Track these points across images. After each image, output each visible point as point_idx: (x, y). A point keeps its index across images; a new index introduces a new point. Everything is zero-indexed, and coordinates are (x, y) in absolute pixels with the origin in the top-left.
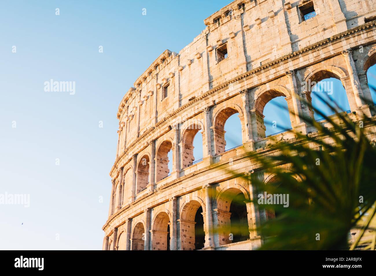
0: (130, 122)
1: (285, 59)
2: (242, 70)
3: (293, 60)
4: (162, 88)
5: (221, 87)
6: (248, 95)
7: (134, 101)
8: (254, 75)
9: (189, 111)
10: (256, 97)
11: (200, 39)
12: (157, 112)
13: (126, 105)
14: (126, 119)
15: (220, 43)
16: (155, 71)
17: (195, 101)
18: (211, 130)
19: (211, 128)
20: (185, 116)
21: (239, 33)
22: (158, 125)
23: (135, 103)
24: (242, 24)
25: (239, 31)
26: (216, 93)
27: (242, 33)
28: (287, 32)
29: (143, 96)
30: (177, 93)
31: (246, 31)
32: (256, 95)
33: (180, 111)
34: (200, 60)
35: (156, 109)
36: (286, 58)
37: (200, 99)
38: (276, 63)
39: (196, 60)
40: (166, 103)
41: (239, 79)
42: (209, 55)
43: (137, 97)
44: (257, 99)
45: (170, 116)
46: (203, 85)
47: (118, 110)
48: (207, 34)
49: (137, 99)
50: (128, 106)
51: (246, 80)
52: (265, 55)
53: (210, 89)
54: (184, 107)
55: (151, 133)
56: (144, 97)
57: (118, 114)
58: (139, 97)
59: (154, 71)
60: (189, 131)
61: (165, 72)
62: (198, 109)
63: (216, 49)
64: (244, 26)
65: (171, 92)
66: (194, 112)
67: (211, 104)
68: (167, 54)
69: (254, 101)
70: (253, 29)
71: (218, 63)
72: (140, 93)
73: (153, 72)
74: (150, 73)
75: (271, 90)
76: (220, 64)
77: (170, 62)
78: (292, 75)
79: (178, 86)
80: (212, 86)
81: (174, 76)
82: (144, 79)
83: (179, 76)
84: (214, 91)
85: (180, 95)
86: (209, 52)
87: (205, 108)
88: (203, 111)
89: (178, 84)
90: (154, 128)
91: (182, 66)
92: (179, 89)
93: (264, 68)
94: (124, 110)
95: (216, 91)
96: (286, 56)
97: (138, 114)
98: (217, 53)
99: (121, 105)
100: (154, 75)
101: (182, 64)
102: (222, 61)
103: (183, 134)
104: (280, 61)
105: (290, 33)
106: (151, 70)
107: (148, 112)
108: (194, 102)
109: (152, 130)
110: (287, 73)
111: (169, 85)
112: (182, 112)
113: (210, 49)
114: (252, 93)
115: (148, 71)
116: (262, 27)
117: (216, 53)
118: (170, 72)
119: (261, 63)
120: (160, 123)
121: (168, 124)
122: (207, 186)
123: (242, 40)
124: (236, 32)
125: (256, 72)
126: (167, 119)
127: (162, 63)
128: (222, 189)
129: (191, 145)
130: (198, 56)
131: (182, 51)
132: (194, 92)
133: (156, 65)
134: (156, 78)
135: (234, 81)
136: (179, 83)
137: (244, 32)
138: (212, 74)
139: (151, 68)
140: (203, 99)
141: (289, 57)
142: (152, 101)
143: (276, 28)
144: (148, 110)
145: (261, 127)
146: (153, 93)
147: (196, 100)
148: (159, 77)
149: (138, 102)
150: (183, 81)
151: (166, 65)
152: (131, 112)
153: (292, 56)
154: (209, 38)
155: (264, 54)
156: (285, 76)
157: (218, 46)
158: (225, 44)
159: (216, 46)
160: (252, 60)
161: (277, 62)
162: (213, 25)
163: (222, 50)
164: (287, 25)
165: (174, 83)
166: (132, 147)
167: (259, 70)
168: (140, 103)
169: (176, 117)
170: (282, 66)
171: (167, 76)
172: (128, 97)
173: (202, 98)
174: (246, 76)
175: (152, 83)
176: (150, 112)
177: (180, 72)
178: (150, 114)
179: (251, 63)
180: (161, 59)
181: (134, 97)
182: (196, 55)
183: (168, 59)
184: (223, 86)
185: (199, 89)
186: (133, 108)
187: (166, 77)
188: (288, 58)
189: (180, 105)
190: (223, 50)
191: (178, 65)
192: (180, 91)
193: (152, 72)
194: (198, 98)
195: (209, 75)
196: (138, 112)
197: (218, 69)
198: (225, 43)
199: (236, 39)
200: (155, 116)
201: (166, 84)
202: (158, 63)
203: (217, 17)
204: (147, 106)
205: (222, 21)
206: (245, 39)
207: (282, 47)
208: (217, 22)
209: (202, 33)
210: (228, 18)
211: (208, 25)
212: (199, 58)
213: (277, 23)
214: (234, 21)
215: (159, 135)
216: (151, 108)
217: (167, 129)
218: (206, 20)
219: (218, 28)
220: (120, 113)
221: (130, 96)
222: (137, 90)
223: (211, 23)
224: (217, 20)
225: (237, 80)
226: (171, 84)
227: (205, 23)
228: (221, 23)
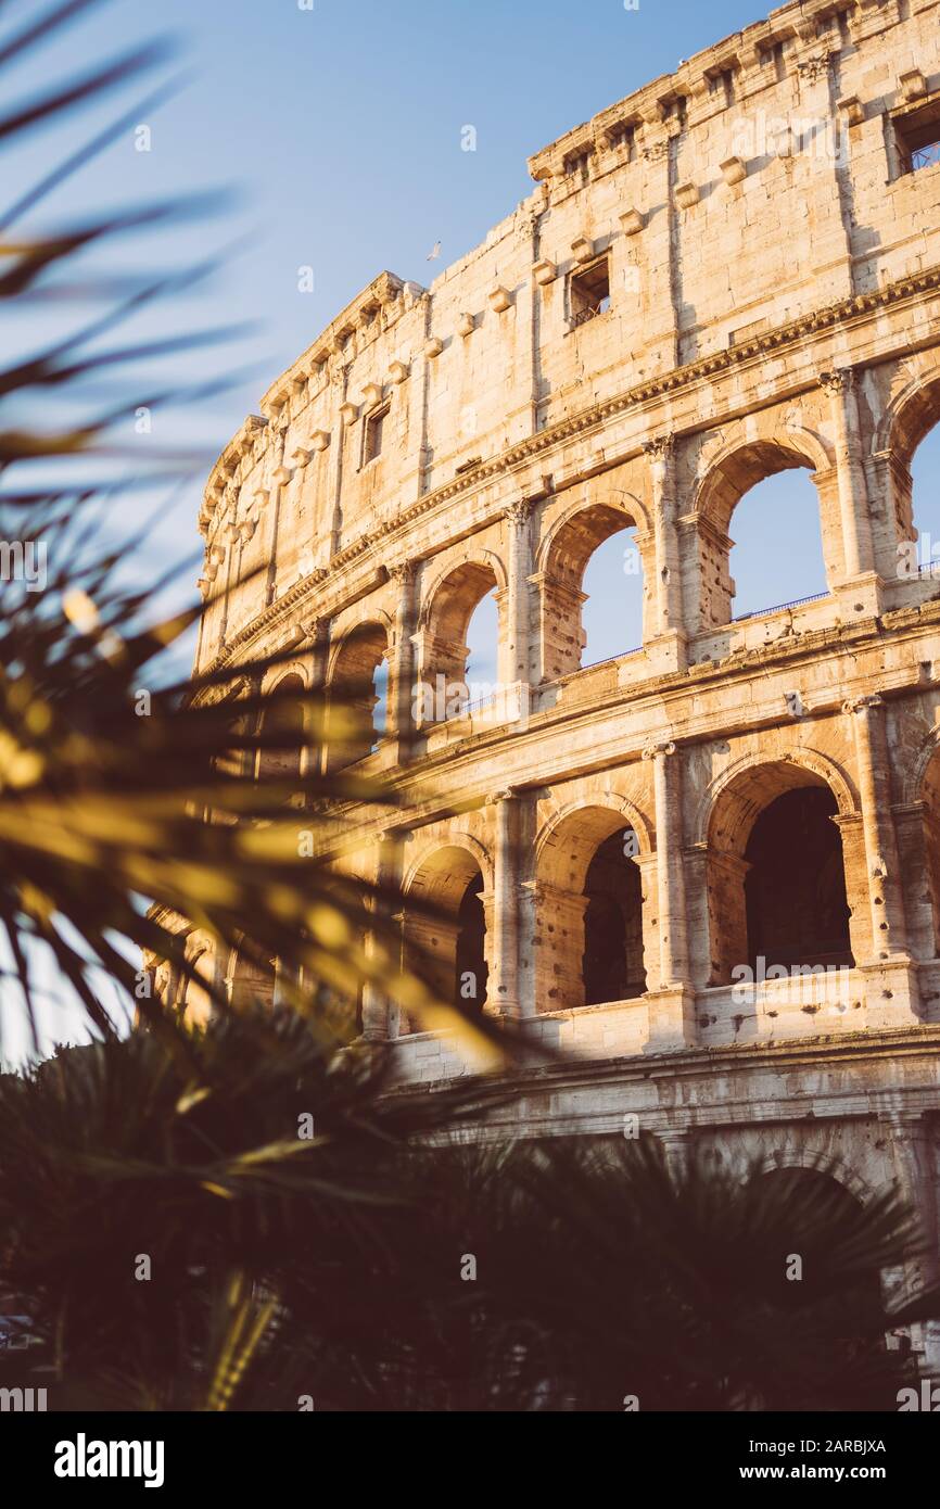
0: (242, 548)
1: (821, 325)
2: (657, 361)
3: (850, 330)
4: (361, 421)
5: (575, 426)
6: (676, 458)
7: (259, 467)
8: (702, 381)
9: (454, 511)
10: (702, 469)
11: (509, 234)
12: (339, 514)
13: (232, 484)
14: (230, 536)
15: (584, 251)
16: (339, 353)
17: (479, 475)
18: (532, 590)
19: (533, 579)
20: (438, 532)
21: (656, 217)
22: (341, 565)
23: (263, 475)
24: (672, 181)
25: (660, 208)
26: (556, 446)
27: (670, 215)
28: (840, 215)
29: (294, 451)
30: (415, 443)
31: (685, 208)
32: (705, 459)
33: (423, 511)
34: (506, 318)
35: (338, 501)
36: (825, 320)
37: (495, 467)
38: (786, 338)
39: (492, 318)
40: (375, 481)
41: (645, 396)
42: (542, 298)
43: (269, 453)
44: (708, 477)
45: (386, 528)
46: (510, 415)
47: (203, 502)
48: (537, 213)
49: (271, 462)
50: (239, 489)
51: (672, 400)
52: (750, 306)
53: (536, 429)
54: (437, 498)
55: (313, 591)
56: (295, 456)
57: (203, 515)
58: (278, 453)
59: (334, 353)
60: (453, 591)
61: (374, 361)
62: (487, 505)
63: (567, 275)
64: (676, 188)
65: (394, 439)
66: (472, 517)
67: (537, 488)
68: (385, 290)
69: (697, 481)
70: (710, 202)
71: (572, 331)
72: (283, 437)
73: (331, 358)
74: (321, 361)
75: (762, 443)
76: (581, 335)
77: (395, 323)
78: (845, 386)
79: (421, 416)
80: (543, 422)
81: (408, 375)
82: (298, 385)
83: (426, 375)
84: (550, 439)
85: (425, 451)
86: (541, 287)
87: (515, 505)
88: (506, 517)
89: (422, 408)
90: (325, 573)
91: (437, 339)
92: (425, 426)
93: (740, 357)
94: (223, 502)
95: (556, 439)
96: (825, 313)
97: (273, 521)
98: (570, 290)
99: (213, 483)
100: (333, 372)
101: (439, 332)
102: (587, 325)
103: (431, 598)
104: (802, 329)
105: (848, 222)
106: (325, 350)
107: (309, 514)
108: (472, 479)
109: (317, 582)
110: (826, 378)
111: (386, 411)
112: (428, 514)
113: (546, 273)
114: (690, 453)
115: (314, 354)
116: (745, 192)
117: (566, 291)
118: (392, 362)
119: (731, 335)
120: (347, 555)
121: (377, 562)
122: (505, 797)
123: (668, 243)
124: (648, 211)
125: (708, 371)
126: (372, 542)
127: (367, 323)
128: (558, 810)
129: (460, 642)
130: (500, 300)
131: (441, 279)
132: (477, 442)
133: (344, 329)
134: (342, 383)
135: (626, 403)
136: (425, 406)
137: (675, 211)
138: (546, 373)
139: (323, 343)
140: (508, 468)
141: (837, 316)
142: (322, 469)
143: (799, 198)
144: (309, 504)
145: (717, 582)
146: (327, 439)
147: (483, 471)
148: (351, 379)
149: (275, 474)
150: (441, 399)
151: (380, 334)
152: (248, 510)
153: (848, 311)
154: (544, 230)
155: (748, 300)
156: (817, 392)
157: (577, 264)
158: (603, 257)
159: (568, 263)
160: (699, 321)
161: (791, 334)
162: (562, 179)
163: (589, 281)
164: (840, 189)
165: (404, 405)
166: (244, 644)
167: (723, 361)
168: (281, 478)
169: (407, 533)
170: (808, 351)
171: (383, 376)
172: (236, 453)
173: (503, 463)
174: (671, 383)
175: (326, 402)
176: (316, 512)
177: (430, 363)
178: (315, 521)
179: (692, 337)
180: (363, 310)
181: (261, 453)
182: (493, 295)
183: (388, 309)
184: (584, 422)
185: (498, 429)
186: (255, 495)
187: (381, 376)
188: (832, 321)
189: (424, 488)
190: (596, 281)
191: (423, 335)
192: (425, 436)
193: (327, 359)
194: (487, 465)
195: (535, 379)
196: (271, 509)
197: (571, 355)
198: (605, 252)
199: (644, 240)
200: (331, 529)
201: (378, 408)
202: (349, 324)
203: (577, 149)
204: (306, 487)
205: (595, 165)
206: (678, 240)
207: (814, 277)
208: (579, 170)
209: (519, 212)
210: (620, 152)
211: (544, 180)
212: (502, 309)
213: (805, 178)
214: (641, 166)
215: (342, 600)
216: (320, 496)
217: (372, 578)
218: (535, 158)
219: (579, 191)
220: (209, 512)
221: (247, 447)
222: (273, 428)
223: (553, 171)
224: (577, 160)
225: (636, 400)
226: (394, 409)
227: (530, 170)
228: (591, 172)
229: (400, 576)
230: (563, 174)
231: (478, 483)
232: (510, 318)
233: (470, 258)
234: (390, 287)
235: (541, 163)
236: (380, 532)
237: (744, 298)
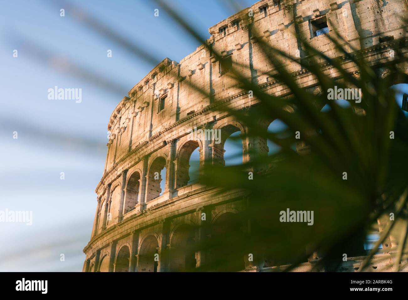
0: (121, 135)
3: (301, 78)
4: (159, 99)
5: (223, 102)
7: (127, 111)
9: (186, 126)
12: (151, 125)
13: (119, 116)
14: (118, 131)
15: (225, 54)
17: (194, 115)
18: (210, 149)
19: (210, 145)
20: (182, 131)
21: (245, 45)
22: (152, 140)
23: (128, 114)
24: (250, 36)
25: (246, 43)
27: (249, 45)
28: (297, 47)
30: (175, 106)
31: (253, 43)
33: (177, 125)
35: (151, 122)
37: (199, 113)
39: (198, 71)
40: (163, 116)
42: (213, 66)
43: (130, 107)
45: (166, 130)
46: (203, 99)
47: (110, 121)
49: (131, 110)
50: (121, 117)
52: (272, 71)
53: (211, 103)
54: (182, 121)
55: (144, 147)
56: (139, 108)
57: (109, 125)
58: (133, 108)
59: (151, 80)
60: (186, 148)
61: (163, 82)
62: (197, 124)
65: (168, 104)
66: (192, 127)
67: (211, 119)
68: (166, 63)
71: (221, 76)
72: (135, 103)
74: (147, 82)
76: (224, 77)
77: (169, 72)
79: (177, 98)
80: (213, 101)
81: (173, 86)
82: (140, 88)
83: (178, 87)
85: (178, 108)
86: (212, 63)
87: (205, 124)
88: (202, 127)
89: (177, 96)
90: (148, 142)
91: (182, 77)
92: (178, 101)
93: (270, 85)
94: (116, 121)
96: (295, 73)
97: (131, 127)
99: (113, 115)
100: (151, 85)
101: (182, 75)
102: (226, 74)
103: (179, 150)
105: (300, 49)
106: (148, 79)
107: (142, 125)
108: (192, 116)
109: (145, 145)
111: (166, 96)
112: (179, 126)
113: (214, 60)
115: (145, 80)
116: (271, 39)
117: (219, 65)
118: (168, 83)
119: (267, 78)
120: (154, 137)
121: (163, 140)
122: (202, 209)
123: (249, 53)
124: (243, 44)
126: (162, 134)
127: (161, 72)
128: (218, 213)
129: (187, 163)
130: (201, 66)
131: (183, 60)
132: (193, 106)
133: (154, 73)
134: (153, 88)
135: (237, 96)
137: (251, 44)
138: (214, 87)
139: (148, 77)
140: (203, 114)
141: (298, 74)
142: (147, 112)
143: (286, 42)
144: (142, 122)
145: (264, 147)
146: (148, 104)
148: (156, 88)
149: (132, 114)
151: (165, 75)
152: (123, 124)
153: (301, 73)
154: (213, 48)
157: (223, 57)
158: (230, 56)
160: (258, 74)
164: (297, 40)
165: (172, 95)
166: (122, 162)
167: (265, 86)
168: (134, 115)
169: (172, 131)
172: (120, 107)
173: (201, 112)
175: (148, 93)
176: (145, 125)
177: (180, 84)
178: (144, 127)
179: (256, 78)
180: (160, 68)
181: (128, 107)
182: (198, 65)
183: (167, 68)
184: (225, 101)
185: (200, 102)
186: (126, 119)
187: (164, 87)
188: (296, 75)
189: (177, 118)
191: (178, 75)
192: (178, 104)
193: (149, 81)
194: (197, 112)
195: (210, 89)
196: (131, 123)
197: (221, 82)
199: (242, 51)
200: (149, 130)
201: (164, 96)
202: (156, 72)
203: (223, 26)
204: (141, 118)
205: (228, 31)
206: (252, 52)
207: (290, 63)
208: (223, 32)
210: (235, 27)
211: (213, 34)
212: (201, 69)
213: (287, 36)
214: (241, 32)
215: (152, 150)
216: (146, 120)
217: (162, 144)
218: (211, 28)
219: (223, 38)
220: (111, 124)
221: (124, 106)
222: (132, 100)
223: (216, 32)
224: (223, 29)
225: (240, 96)
226: (169, 96)
227: (209, 31)
228: (227, 32)
229: (170, 144)
230: (219, 33)
231: (194, 118)
232: (203, 72)
233: (191, 55)
234: (168, 62)
235: (212, 30)
236: (164, 131)
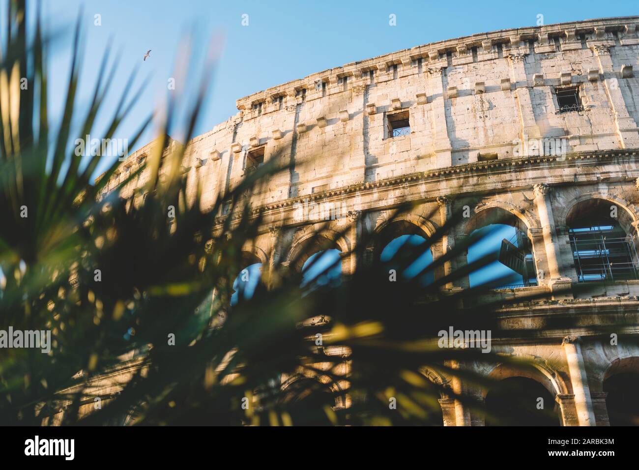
1: (351, 191)
2: (280, 194)
3: (362, 195)
6: (282, 237)
10: (293, 244)
11: (223, 129)
15: (255, 142)
21: (287, 134)
24: (296, 121)
25: (289, 131)
27: (294, 135)
28: (363, 148)
31: (300, 133)
32: (295, 239)
36: (353, 190)
38: (336, 194)
39: (210, 162)
41: (273, 208)
42: (234, 158)
44: (296, 247)
48: (237, 123)
51: (284, 212)
52: (322, 178)
59: (135, 165)
63: (246, 151)
64: (297, 124)
69: (290, 248)
70: (311, 133)
71: (245, 174)
74: (128, 167)
75: (320, 236)
78: (358, 218)
86: (234, 153)
93: (316, 199)
96: (353, 187)
101: (186, 164)
104: (343, 192)
105: (366, 152)
106: (131, 162)
110: (350, 213)
113: (237, 148)
114: (289, 235)
115: (125, 163)
116: (326, 131)
117: (245, 157)
119: (313, 188)
123: (291, 146)
124: (284, 131)
125: (301, 202)
130: (216, 156)
133: (142, 155)
135: (265, 210)
137: (296, 133)
141: (358, 189)
143: (347, 138)
153: (363, 188)
154: (239, 130)
155: (320, 176)
156: (346, 219)
157: (251, 147)
158: (263, 146)
159: (247, 146)
160: (300, 180)
161: (338, 193)
162: (250, 111)
163: (255, 155)
164: (364, 138)
170: (344, 201)
174: (285, 204)
179: (297, 186)
182: (212, 153)
188: (355, 190)
190: (258, 156)
198: (264, 144)
199: (281, 143)
202: (145, 153)
203: (258, 100)
205: (265, 108)
206: (295, 146)
207: (350, 171)
208: (258, 109)
209: (229, 121)
210: (276, 105)
211: (242, 110)
212: (215, 160)
213: (350, 131)
214: (283, 113)
218: (239, 100)
219: (256, 117)
223: (246, 107)
224: (257, 105)
227: (237, 105)
228: (263, 111)
230: (251, 109)
232: (218, 164)
233: (204, 135)
235: (242, 103)
237: (320, 174)
